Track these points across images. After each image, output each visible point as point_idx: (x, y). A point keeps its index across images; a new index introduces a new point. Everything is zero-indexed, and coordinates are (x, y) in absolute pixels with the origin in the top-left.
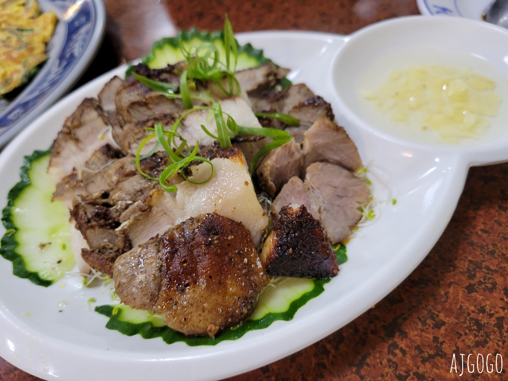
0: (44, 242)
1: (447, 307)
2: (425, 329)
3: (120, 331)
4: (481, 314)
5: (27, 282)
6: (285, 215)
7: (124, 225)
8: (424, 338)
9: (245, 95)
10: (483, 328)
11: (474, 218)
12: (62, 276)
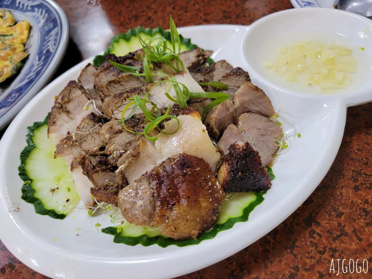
0: (53, 188)
1: (343, 202)
2: (331, 219)
3: (125, 244)
4: (366, 205)
5: (47, 217)
6: (233, 149)
7: (121, 167)
8: (332, 225)
9: (187, 71)
10: (369, 214)
11: (351, 142)
12: (72, 211)
